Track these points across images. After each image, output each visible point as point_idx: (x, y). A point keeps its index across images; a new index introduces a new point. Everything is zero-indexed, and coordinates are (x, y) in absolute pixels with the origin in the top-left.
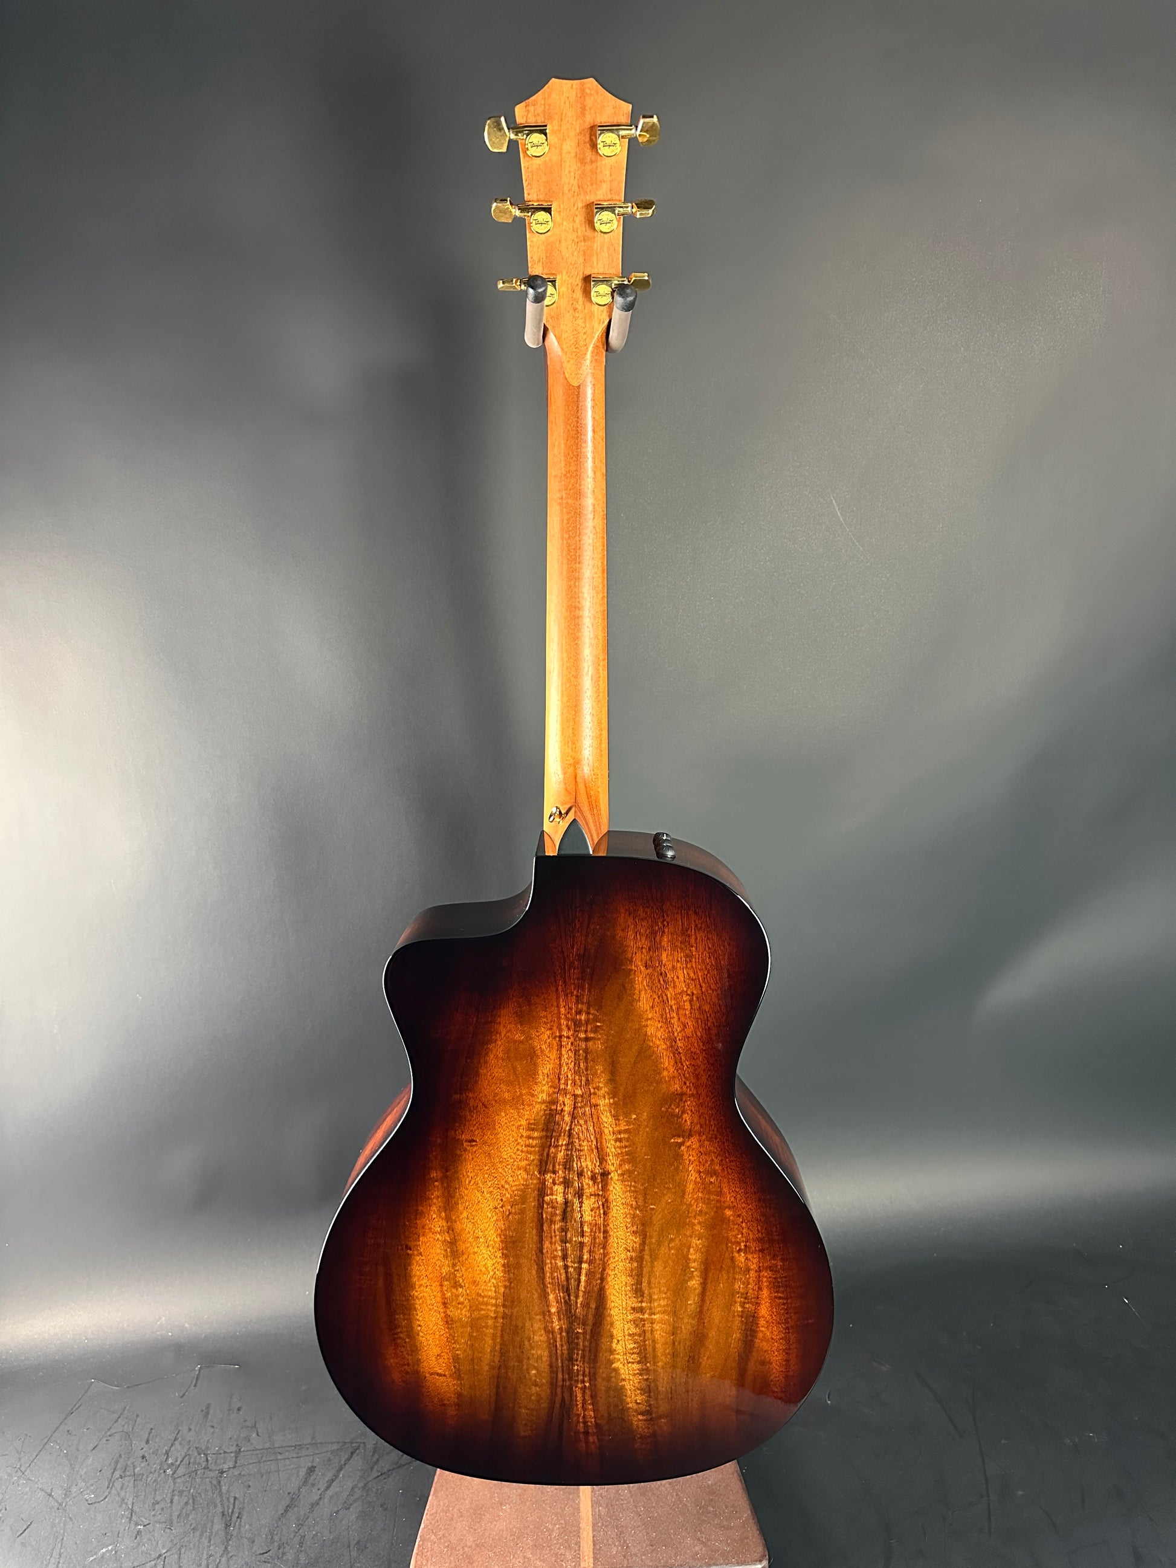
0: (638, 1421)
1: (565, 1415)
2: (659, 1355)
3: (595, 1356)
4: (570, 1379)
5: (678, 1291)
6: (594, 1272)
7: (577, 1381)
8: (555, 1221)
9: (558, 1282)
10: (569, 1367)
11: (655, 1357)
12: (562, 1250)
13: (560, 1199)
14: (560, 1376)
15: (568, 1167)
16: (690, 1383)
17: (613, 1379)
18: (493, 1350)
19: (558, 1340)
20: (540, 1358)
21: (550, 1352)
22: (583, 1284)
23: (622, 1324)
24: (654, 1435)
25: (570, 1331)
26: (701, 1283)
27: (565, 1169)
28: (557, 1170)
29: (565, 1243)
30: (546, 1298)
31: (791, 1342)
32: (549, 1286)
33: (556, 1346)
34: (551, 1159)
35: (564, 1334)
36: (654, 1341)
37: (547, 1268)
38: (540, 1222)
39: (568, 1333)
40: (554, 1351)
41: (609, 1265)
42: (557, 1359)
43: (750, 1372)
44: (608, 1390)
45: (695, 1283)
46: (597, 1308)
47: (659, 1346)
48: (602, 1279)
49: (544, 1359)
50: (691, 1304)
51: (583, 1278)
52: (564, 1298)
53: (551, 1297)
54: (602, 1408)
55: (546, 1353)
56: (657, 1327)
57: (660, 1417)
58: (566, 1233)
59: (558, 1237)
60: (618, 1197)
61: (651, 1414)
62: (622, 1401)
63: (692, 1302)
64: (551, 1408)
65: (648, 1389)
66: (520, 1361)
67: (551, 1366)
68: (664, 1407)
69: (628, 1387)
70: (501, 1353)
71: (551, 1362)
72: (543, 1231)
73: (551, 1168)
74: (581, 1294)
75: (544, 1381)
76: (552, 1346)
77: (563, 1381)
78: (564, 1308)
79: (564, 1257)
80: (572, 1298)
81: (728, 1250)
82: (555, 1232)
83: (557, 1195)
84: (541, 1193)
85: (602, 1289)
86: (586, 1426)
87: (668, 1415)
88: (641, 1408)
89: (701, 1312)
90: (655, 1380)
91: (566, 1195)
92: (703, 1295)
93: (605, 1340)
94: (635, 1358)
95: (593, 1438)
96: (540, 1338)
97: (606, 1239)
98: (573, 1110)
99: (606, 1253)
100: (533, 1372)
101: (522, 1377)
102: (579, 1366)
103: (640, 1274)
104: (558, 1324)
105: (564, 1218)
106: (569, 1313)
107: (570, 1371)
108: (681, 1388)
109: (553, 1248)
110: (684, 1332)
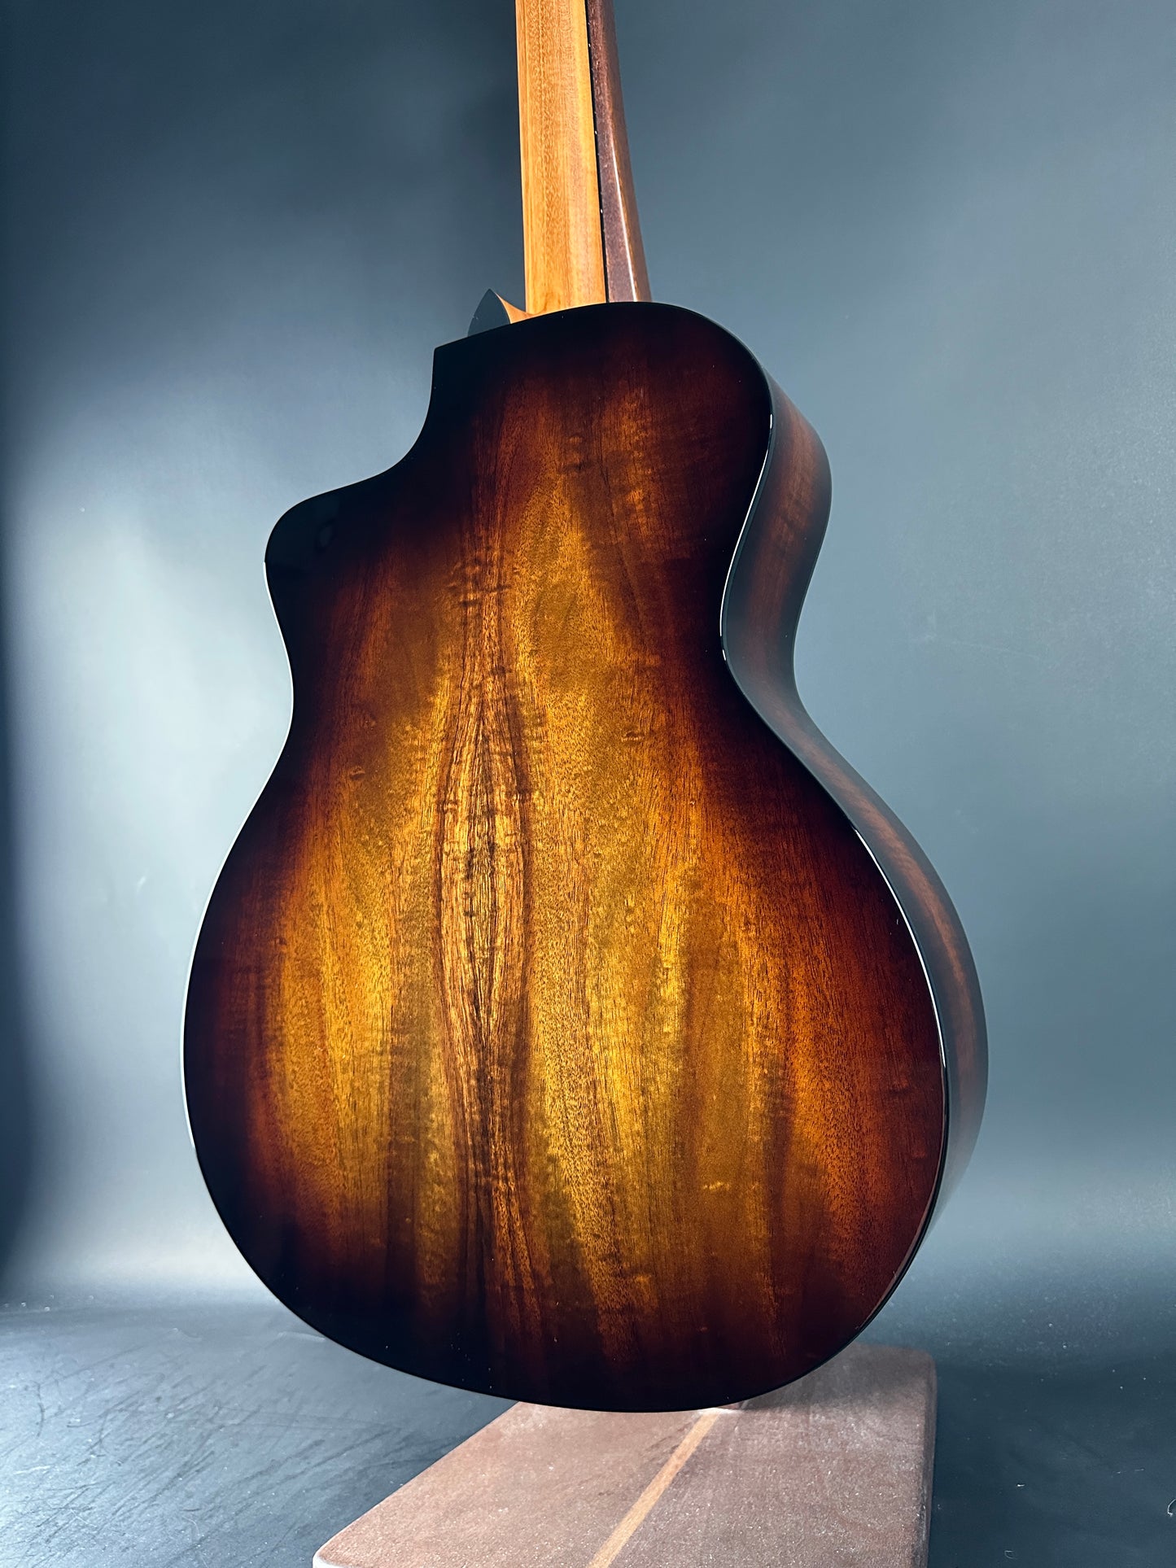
0: (598, 1274)
1: (485, 1247)
2: (623, 1135)
3: (521, 1129)
4: (487, 1173)
5: (646, 1003)
6: (511, 967)
7: (497, 1178)
8: (457, 882)
9: (462, 986)
10: (483, 1151)
11: (615, 1137)
12: (468, 930)
13: (464, 848)
14: (471, 1166)
15: (474, 792)
16: (682, 1201)
17: (552, 1179)
18: (380, 1114)
19: (465, 1092)
20: (441, 1126)
21: (455, 1117)
22: (496, 985)
23: (559, 1066)
24: (628, 1309)
25: (481, 1075)
26: (683, 991)
27: (471, 796)
28: (460, 799)
29: (471, 917)
30: (446, 1014)
31: (864, 1130)
32: (449, 991)
33: (463, 1105)
34: (452, 783)
35: (473, 1082)
36: (611, 1103)
37: (448, 964)
38: (438, 884)
39: (478, 1080)
40: (460, 1114)
41: (533, 953)
42: (465, 1131)
43: (789, 1191)
44: (547, 1198)
45: (672, 989)
46: (518, 1034)
47: (622, 1114)
48: (524, 980)
49: (447, 1132)
50: (667, 1034)
51: (497, 975)
52: (471, 1014)
53: (453, 1013)
54: (540, 1241)
55: (449, 1121)
56: (615, 1075)
57: (635, 1271)
58: (471, 900)
59: (461, 909)
60: (544, 836)
61: (620, 1262)
62: (568, 1228)
63: (671, 1027)
64: (464, 1231)
65: (612, 1207)
66: (416, 1133)
67: (457, 1144)
68: (639, 1247)
69: (576, 1197)
70: (391, 1118)
71: (457, 1136)
72: (441, 900)
73: (452, 798)
74: (494, 1007)
75: (450, 1174)
76: (456, 1100)
77: (476, 1176)
78: (471, 1033)
79: (470, 941)
80: (482, 1014)
81: (726, 930)
82: (457, 899)
83: (460, 838)
84: (440, 838)
85: (524, 998)
86: (518, 1276)
87: (649, 1267)
88: (602, 1246)
89: (687, 1050)
90: (620, 1189)
91: (471, 839)
92: (687, 1015)
93: (533, 1096)
94: (582, 1138)
95: (531, 1301)
96: (439, 1090)
97: (528, 908)
98: (482, 705)
99: (528, 934)
100: (434, 1156)
101: (420, 1166)
102: (498, 1147)
103: (581, 972)
104: (467, 1061)
105: (469, 877)
106: (479, 1044)
107: (484, 1156)
108: (667, 1211)
109: (455, 926)
110: (662, 1087)
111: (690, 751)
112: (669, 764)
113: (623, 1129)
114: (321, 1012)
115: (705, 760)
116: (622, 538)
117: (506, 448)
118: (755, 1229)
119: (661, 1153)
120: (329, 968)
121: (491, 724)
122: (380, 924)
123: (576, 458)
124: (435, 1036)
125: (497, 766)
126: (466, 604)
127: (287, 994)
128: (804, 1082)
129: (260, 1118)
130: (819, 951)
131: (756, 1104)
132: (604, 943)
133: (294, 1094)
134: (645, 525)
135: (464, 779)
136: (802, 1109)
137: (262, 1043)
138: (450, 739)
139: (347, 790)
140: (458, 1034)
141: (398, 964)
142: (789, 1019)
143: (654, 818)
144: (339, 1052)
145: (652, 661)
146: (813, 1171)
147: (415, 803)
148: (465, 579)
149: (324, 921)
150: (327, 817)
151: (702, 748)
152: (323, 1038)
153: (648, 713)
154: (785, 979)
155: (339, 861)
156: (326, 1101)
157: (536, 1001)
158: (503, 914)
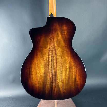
0: (61, 90)
1: (52, 89)
3: (56, 80)
5: (66, 71)
6: (55, 68)
9: (51, 70)
13: (51, 59)
18: (43, 80)
20: (49, 81)
24: (64, 92)
25: (52, 77)
30: (49, 72)
31: (81, 79)
32: (49, 70)
34: (49, 54)
36: (63, 78)
37: (49, 68)
38: (48, 62)
42: (51, 81)
43: (76, 83)
44: (58, 85)
45: (68, 70)
46: (56, 73)
52: (51, 72)
54: (57, 88)
55: (49, 80)
56: (63, 76)
57: (64, 90)
58: (51, 63)
60: (58, 58)
62: (59, 87)
63: (68, 73)
64: (50, 88)
65: (63, 85)
66: (46, 81)
68: (65, 88)
69: (60, 85)
74: (54, 71)
76: (50, 79)
79: (51, 66)
81: (72, 66)
83: (50, 58)
84: (48, 58)
85: (56, 71)
86: (55, 91)
87: (66, 89)
88: (62, 88)
89: (69, 74)
90: (63, 84)
91: (51, 58)
92: (69, 72)
93: (57, 78)
94: (61, 81)
95: (56, 93)
96: (48, 78)
97: (56, 64)
98: (52, 48)
99: (57, 66)
100: (48, 83)
101: (46, 84)
102: (54, 82)
103: (61, 69)
104: (51, 76)
105: (51, 61)
106: (52, 74)
107: (52, 83)
108: (67, 85)
109: (50, 65)
110: (67, 77)
111: (69, 53)
112: (68, 54)
113: (64, 80)
114: (36, 72)
115: (71, 54)
116: (64, 36)
117: (54, 27)
118: (73, 86)
119: (67, 81)
120: (37, 68)
121: (53, 49)
122: (43, 65)
123: (60, 29)
124: (48, 74)
125: (54, 53)
126: (50, 39)
127: (33, 70)
128: (77, 76)
129: (30, 81)
130: (79, 67)
131: (74, 78)
132: (63, 67)
133: (33, 79)
134: (66, 36)
135: (51, 54)
136: (77, 78)
137: (30, 75)
138: (49, 50)
139: (39, 54)
140: (50, 74)
141: (45, 68)
142: (76, 72)
143: (67, 57)
144: (38, 75)
145: (67, 46)
146: (77, 82)
147: (46, 55)
148: (50, 37)
149: (37, 64)
150: (37, 56)
151: (70, 53)
152: (37, 74)
153: (66, 50)
154: (76, 69)
155: (38, 60)
156: (37, 79)
157: (57, 71)
158: (54, 64)
